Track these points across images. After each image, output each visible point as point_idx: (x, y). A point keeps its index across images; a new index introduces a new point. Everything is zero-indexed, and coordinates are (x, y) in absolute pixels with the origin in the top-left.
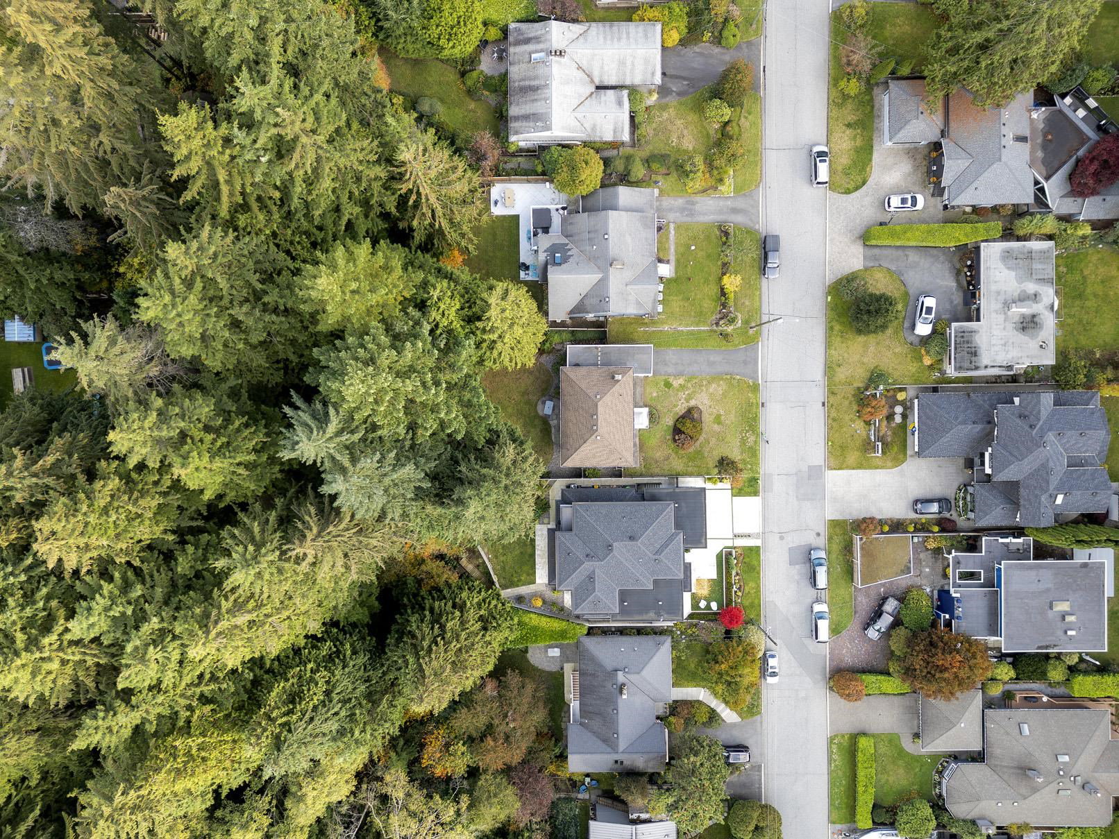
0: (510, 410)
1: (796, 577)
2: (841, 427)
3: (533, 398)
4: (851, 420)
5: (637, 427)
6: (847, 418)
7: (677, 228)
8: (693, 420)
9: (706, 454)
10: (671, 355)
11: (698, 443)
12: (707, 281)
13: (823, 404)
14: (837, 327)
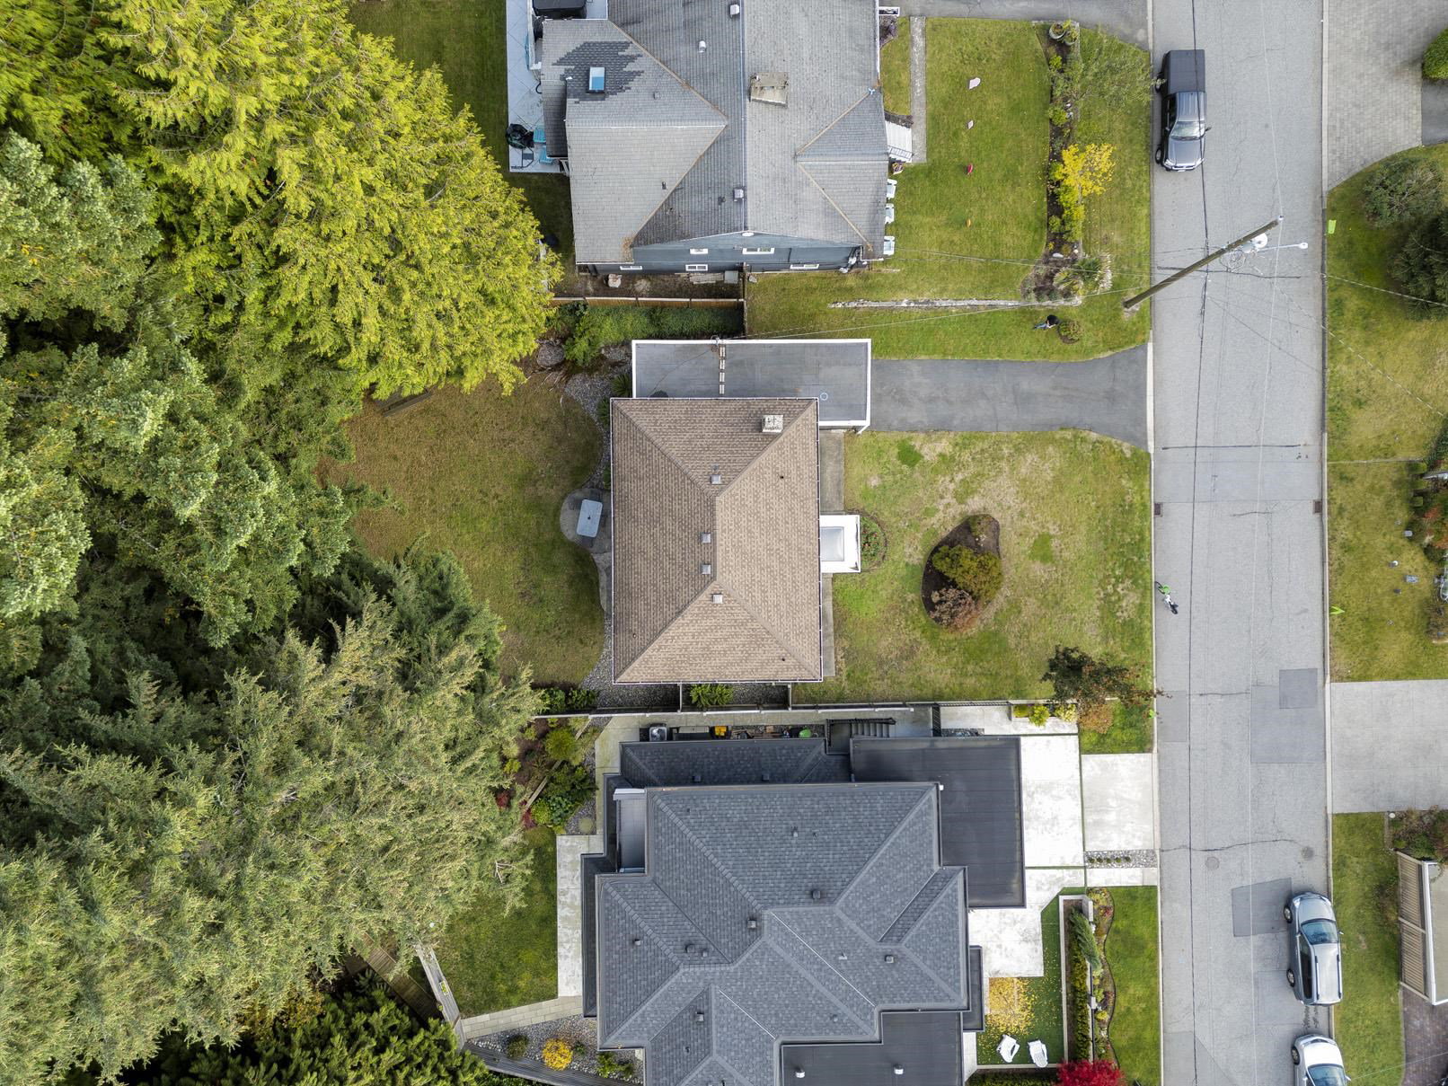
0: (484, 526)
1: (1252, 967)
2: (1365, 567)
3: (548, 492)
4: (1391, 549)
5: (828, 567)
6: (1380, 542)
7: (932, 31)
8: (978, 550)
9: (1012, 642)
10: (916, 376)
11: (989, 613)
12: (1011, 176)
13: (1318, 507)
14: (1353, 303)
